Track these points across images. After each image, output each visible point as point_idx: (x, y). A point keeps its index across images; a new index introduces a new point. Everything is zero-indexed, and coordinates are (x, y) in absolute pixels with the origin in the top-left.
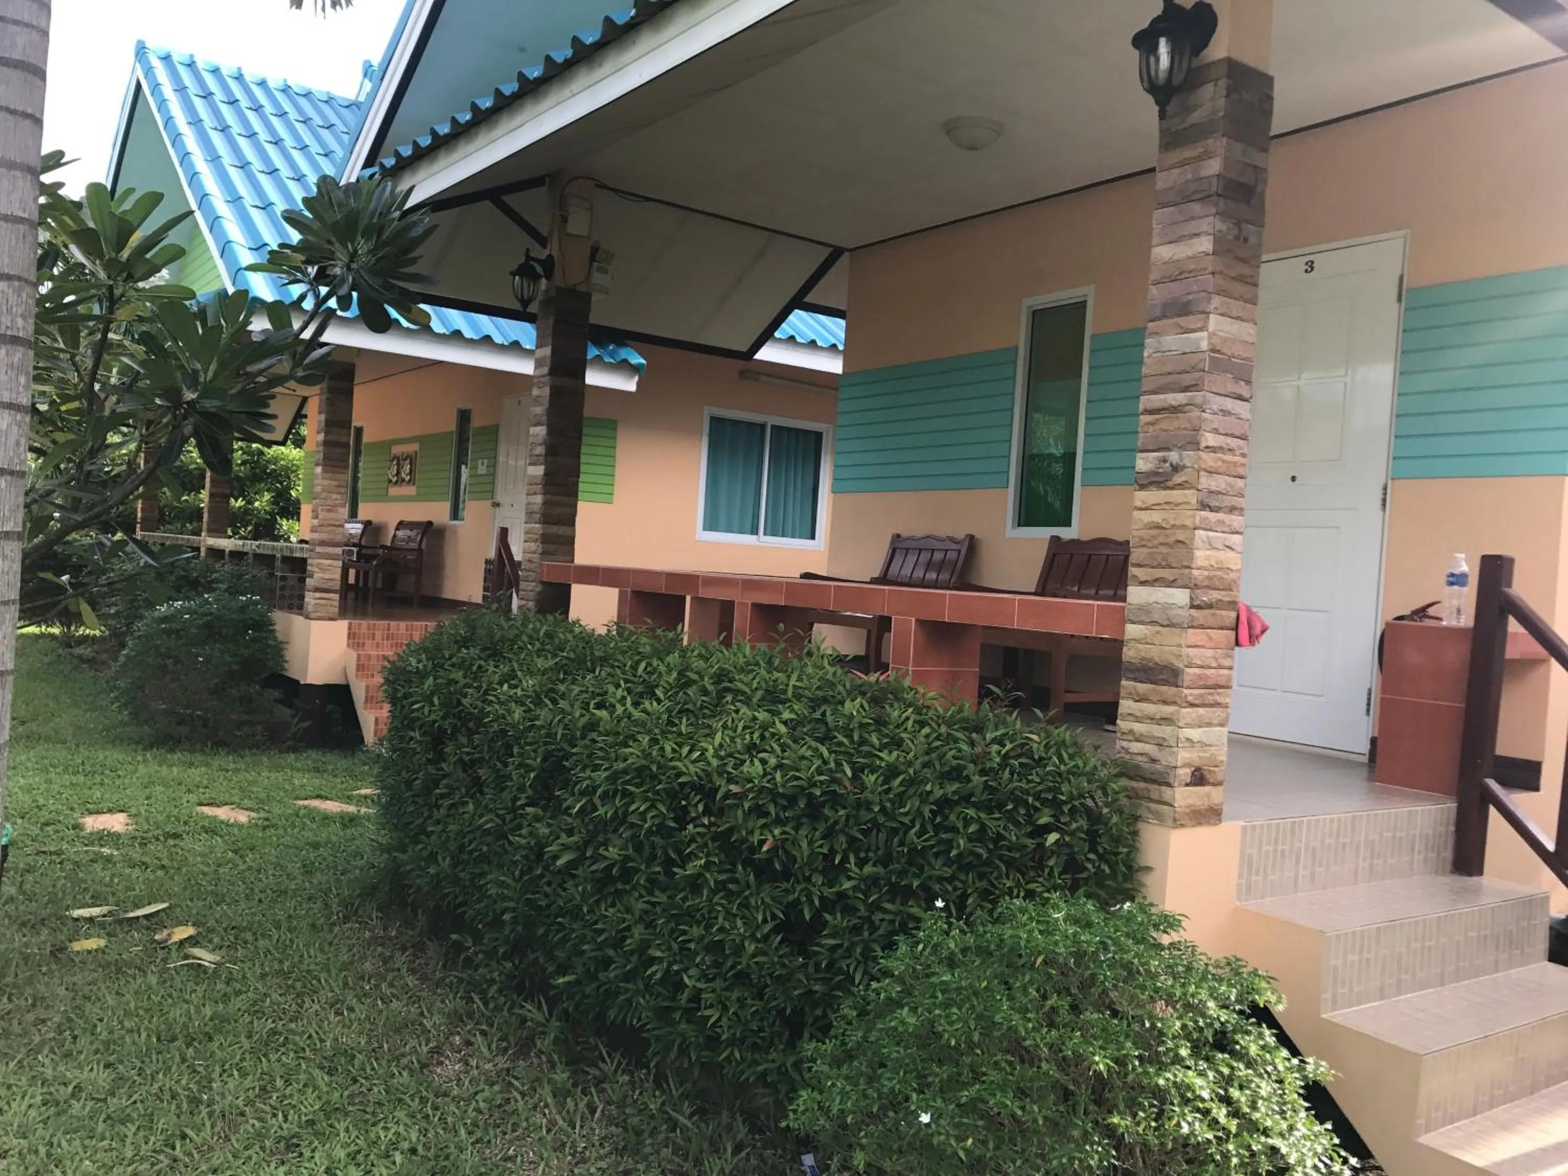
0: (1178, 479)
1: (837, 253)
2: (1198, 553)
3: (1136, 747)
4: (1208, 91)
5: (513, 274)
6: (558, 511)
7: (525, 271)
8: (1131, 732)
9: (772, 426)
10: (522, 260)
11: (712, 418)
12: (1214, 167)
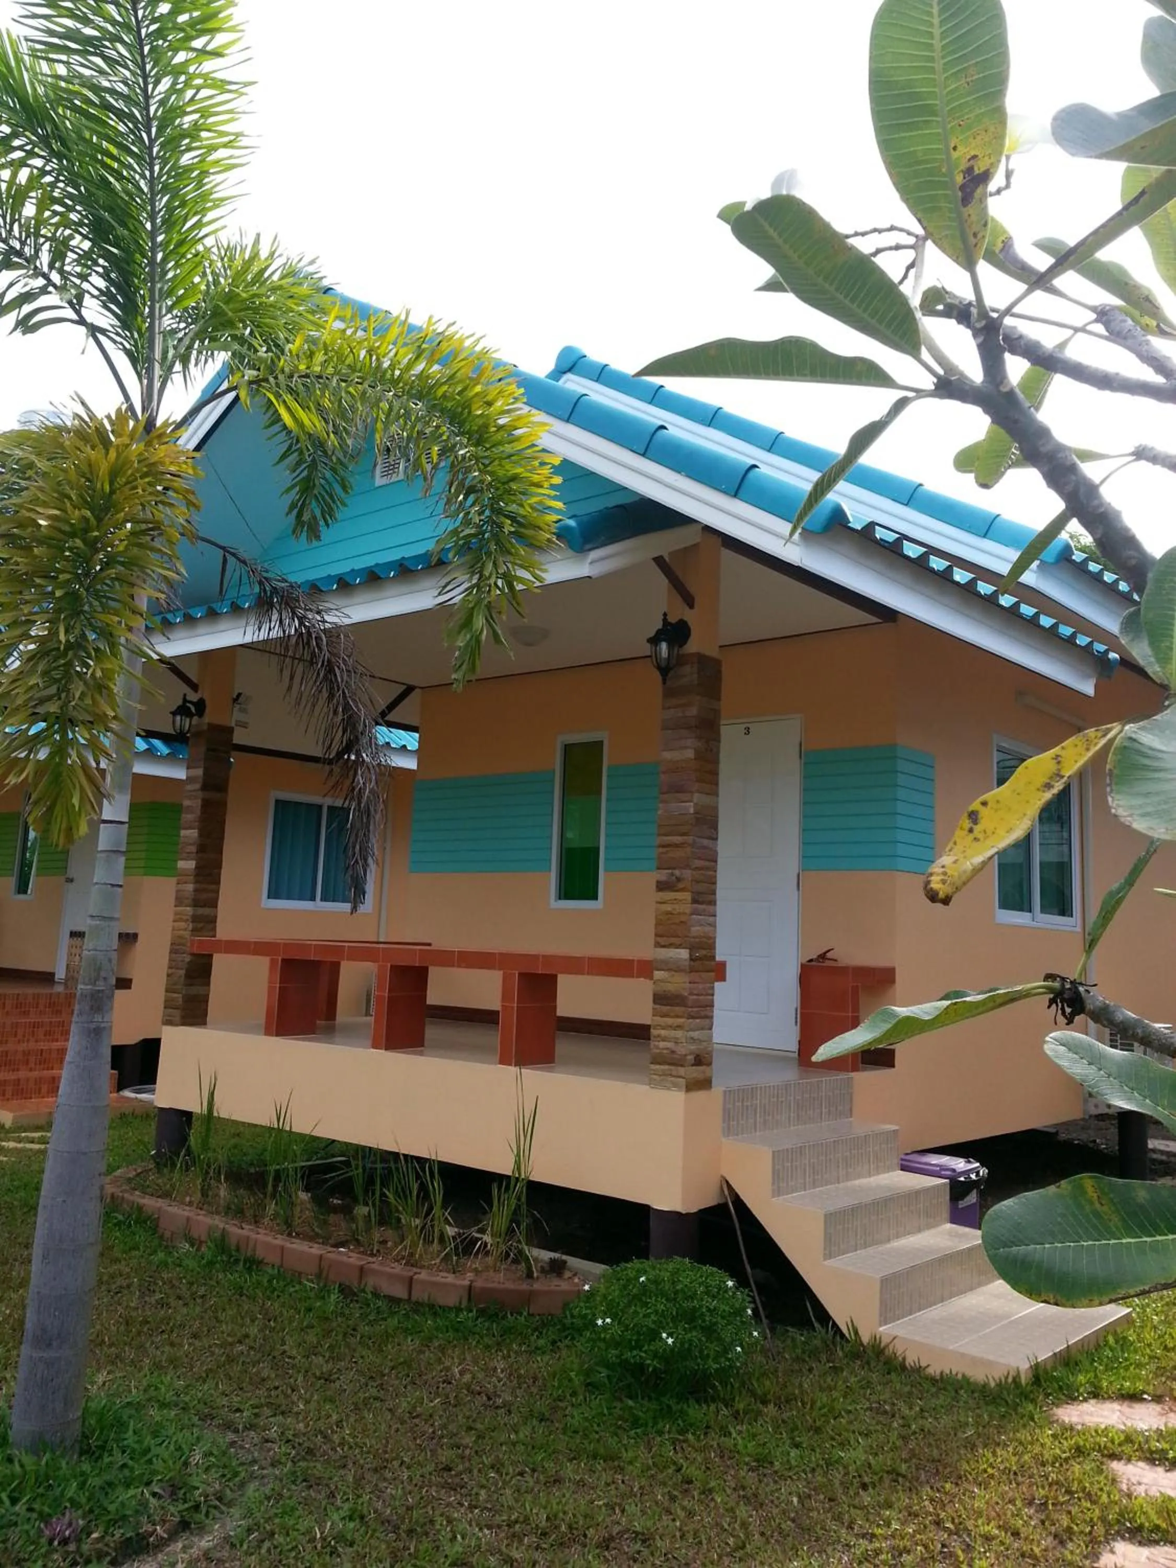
0: (681, 885)
1: (410, 689)
2: (693, 929)
3: (662, 1044)
4: (687, 669)
5: (174, 714)
6: (204, 896)
7: (182, 710)
8: (659, 1036)
9: (329, 807)
10: (180, 702)
11: (277, 801)
12: (693, 711)
